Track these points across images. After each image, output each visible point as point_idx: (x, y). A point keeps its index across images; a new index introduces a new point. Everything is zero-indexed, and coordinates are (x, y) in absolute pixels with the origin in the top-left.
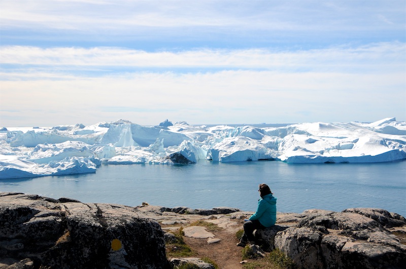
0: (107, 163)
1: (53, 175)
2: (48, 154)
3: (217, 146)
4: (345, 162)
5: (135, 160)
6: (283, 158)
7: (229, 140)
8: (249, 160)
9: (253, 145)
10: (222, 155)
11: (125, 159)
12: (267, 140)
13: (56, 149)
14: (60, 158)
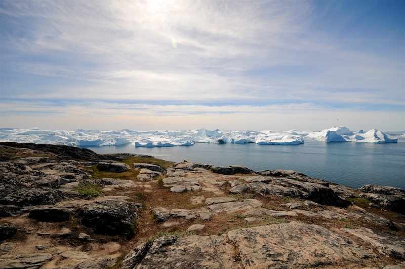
0: (197, 142)
1: (180, 146)
2: (179, 139)
3: (234, 138)
4: (279, 144)
5: (206, 142)
6: (257, 142)
7: (238, 135)
8: (245, 143)
9: (246, 138)
10: (235, 141)
11: (203, 141)
12: (251, 136)
13: (182, 137)
14: (182, 140)
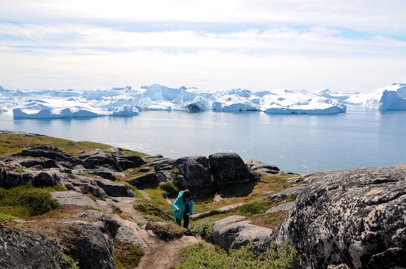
0: (147, 110)
1: (110, 115)
2: (107, 103)
3: (219, 100)
4: (304, 113)
5: (164, 108)
6: (263, 109)
7: (227, 97)
8: (241, 110)
9: (243, 100)
10: (223, 106)
11: (157, 107)
12: (253, 97)
13: (112, 100)
14: (115, 105)
